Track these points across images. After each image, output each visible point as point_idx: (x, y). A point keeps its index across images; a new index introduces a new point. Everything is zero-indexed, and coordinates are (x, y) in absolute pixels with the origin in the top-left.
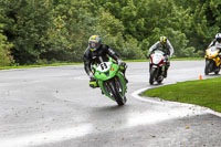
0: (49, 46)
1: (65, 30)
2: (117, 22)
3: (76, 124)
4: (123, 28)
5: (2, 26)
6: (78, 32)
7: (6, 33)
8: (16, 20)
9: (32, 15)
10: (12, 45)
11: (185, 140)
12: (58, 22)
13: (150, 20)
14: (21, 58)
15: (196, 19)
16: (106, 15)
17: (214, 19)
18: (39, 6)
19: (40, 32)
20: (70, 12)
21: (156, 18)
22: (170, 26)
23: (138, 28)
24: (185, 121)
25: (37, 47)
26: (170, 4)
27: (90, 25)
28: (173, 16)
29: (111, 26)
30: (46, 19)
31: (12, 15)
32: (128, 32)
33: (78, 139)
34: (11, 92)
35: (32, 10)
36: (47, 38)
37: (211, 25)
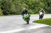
0: (11, 11)
1: (15, 7)
2: (27, 6)
3: (18, 29)
4: (28, 7)
5: (0, 7)
6: (18, 8)
7: (1, 8)
8: (4, 5)
9: (7, 4)
10: (3, 11)
11: (43, 32)
12: (13, 6)
13: (35, 5)
14: (5, 14)
15: (45, 5)
16: (25, 4)
17: (49, 5)
18: (9, 2)
19: (9, 8)
20: (16, 4)
21: (36, 5)
22: (39, 7)
23: (32, 7)
24: (43, 28)
25: (8, 11)
26: (39, 2)
27: (21, 6)
28: (40, 4)
29: (26, 7)
30: (11, 5)
31: (3, 4)
32: (29, 8)
33: (18, 32)
34: (2, 21)
35: (7, 3)
36: (11, 9)
37: (49, 6)
